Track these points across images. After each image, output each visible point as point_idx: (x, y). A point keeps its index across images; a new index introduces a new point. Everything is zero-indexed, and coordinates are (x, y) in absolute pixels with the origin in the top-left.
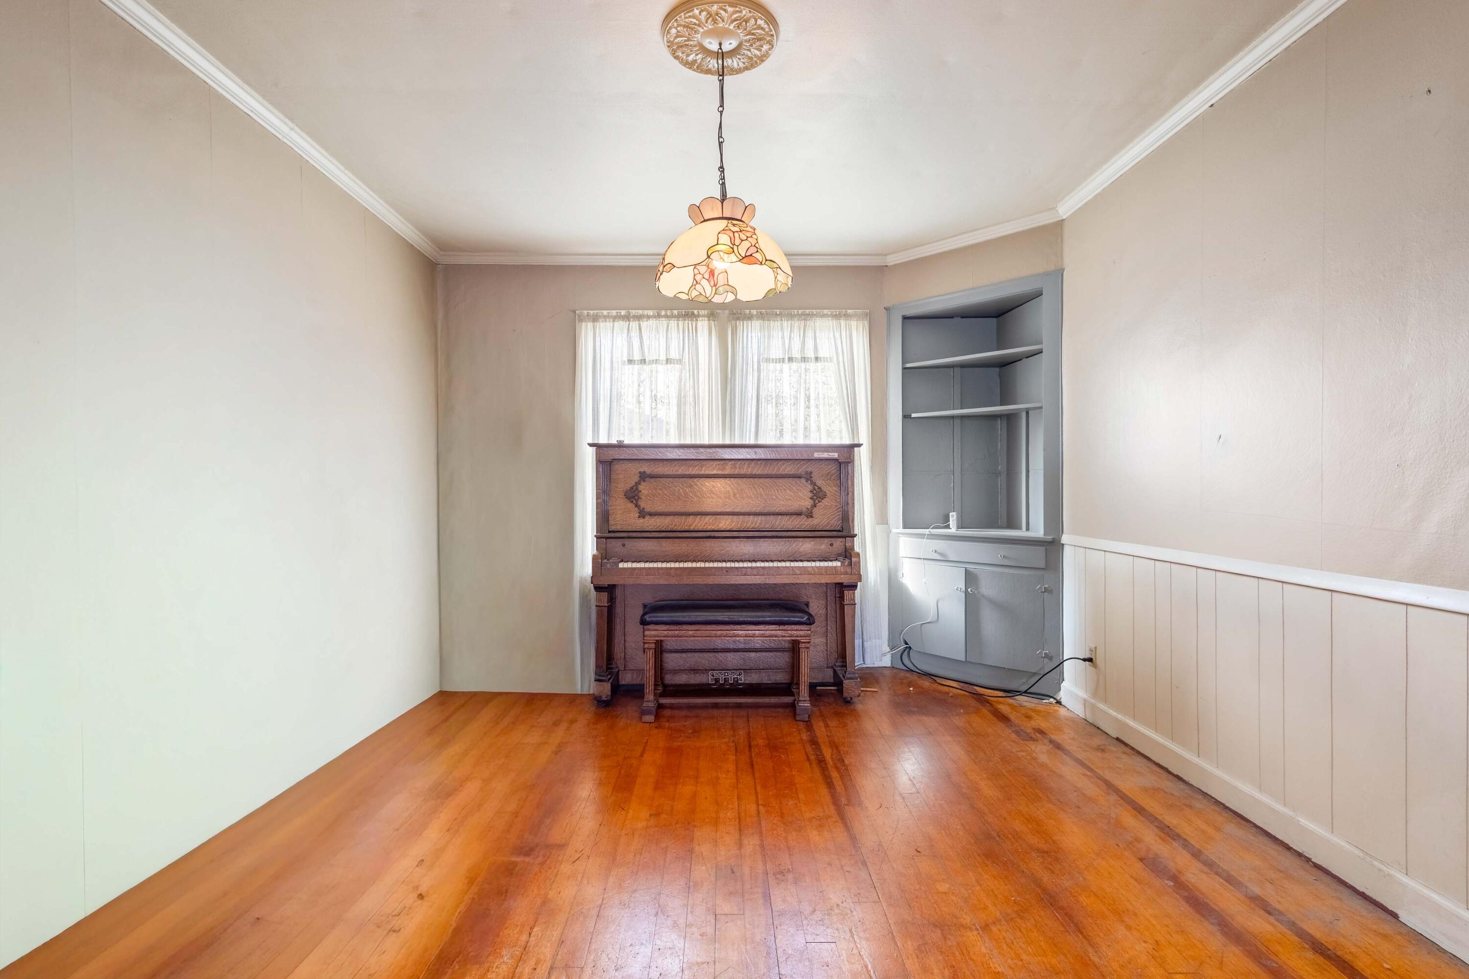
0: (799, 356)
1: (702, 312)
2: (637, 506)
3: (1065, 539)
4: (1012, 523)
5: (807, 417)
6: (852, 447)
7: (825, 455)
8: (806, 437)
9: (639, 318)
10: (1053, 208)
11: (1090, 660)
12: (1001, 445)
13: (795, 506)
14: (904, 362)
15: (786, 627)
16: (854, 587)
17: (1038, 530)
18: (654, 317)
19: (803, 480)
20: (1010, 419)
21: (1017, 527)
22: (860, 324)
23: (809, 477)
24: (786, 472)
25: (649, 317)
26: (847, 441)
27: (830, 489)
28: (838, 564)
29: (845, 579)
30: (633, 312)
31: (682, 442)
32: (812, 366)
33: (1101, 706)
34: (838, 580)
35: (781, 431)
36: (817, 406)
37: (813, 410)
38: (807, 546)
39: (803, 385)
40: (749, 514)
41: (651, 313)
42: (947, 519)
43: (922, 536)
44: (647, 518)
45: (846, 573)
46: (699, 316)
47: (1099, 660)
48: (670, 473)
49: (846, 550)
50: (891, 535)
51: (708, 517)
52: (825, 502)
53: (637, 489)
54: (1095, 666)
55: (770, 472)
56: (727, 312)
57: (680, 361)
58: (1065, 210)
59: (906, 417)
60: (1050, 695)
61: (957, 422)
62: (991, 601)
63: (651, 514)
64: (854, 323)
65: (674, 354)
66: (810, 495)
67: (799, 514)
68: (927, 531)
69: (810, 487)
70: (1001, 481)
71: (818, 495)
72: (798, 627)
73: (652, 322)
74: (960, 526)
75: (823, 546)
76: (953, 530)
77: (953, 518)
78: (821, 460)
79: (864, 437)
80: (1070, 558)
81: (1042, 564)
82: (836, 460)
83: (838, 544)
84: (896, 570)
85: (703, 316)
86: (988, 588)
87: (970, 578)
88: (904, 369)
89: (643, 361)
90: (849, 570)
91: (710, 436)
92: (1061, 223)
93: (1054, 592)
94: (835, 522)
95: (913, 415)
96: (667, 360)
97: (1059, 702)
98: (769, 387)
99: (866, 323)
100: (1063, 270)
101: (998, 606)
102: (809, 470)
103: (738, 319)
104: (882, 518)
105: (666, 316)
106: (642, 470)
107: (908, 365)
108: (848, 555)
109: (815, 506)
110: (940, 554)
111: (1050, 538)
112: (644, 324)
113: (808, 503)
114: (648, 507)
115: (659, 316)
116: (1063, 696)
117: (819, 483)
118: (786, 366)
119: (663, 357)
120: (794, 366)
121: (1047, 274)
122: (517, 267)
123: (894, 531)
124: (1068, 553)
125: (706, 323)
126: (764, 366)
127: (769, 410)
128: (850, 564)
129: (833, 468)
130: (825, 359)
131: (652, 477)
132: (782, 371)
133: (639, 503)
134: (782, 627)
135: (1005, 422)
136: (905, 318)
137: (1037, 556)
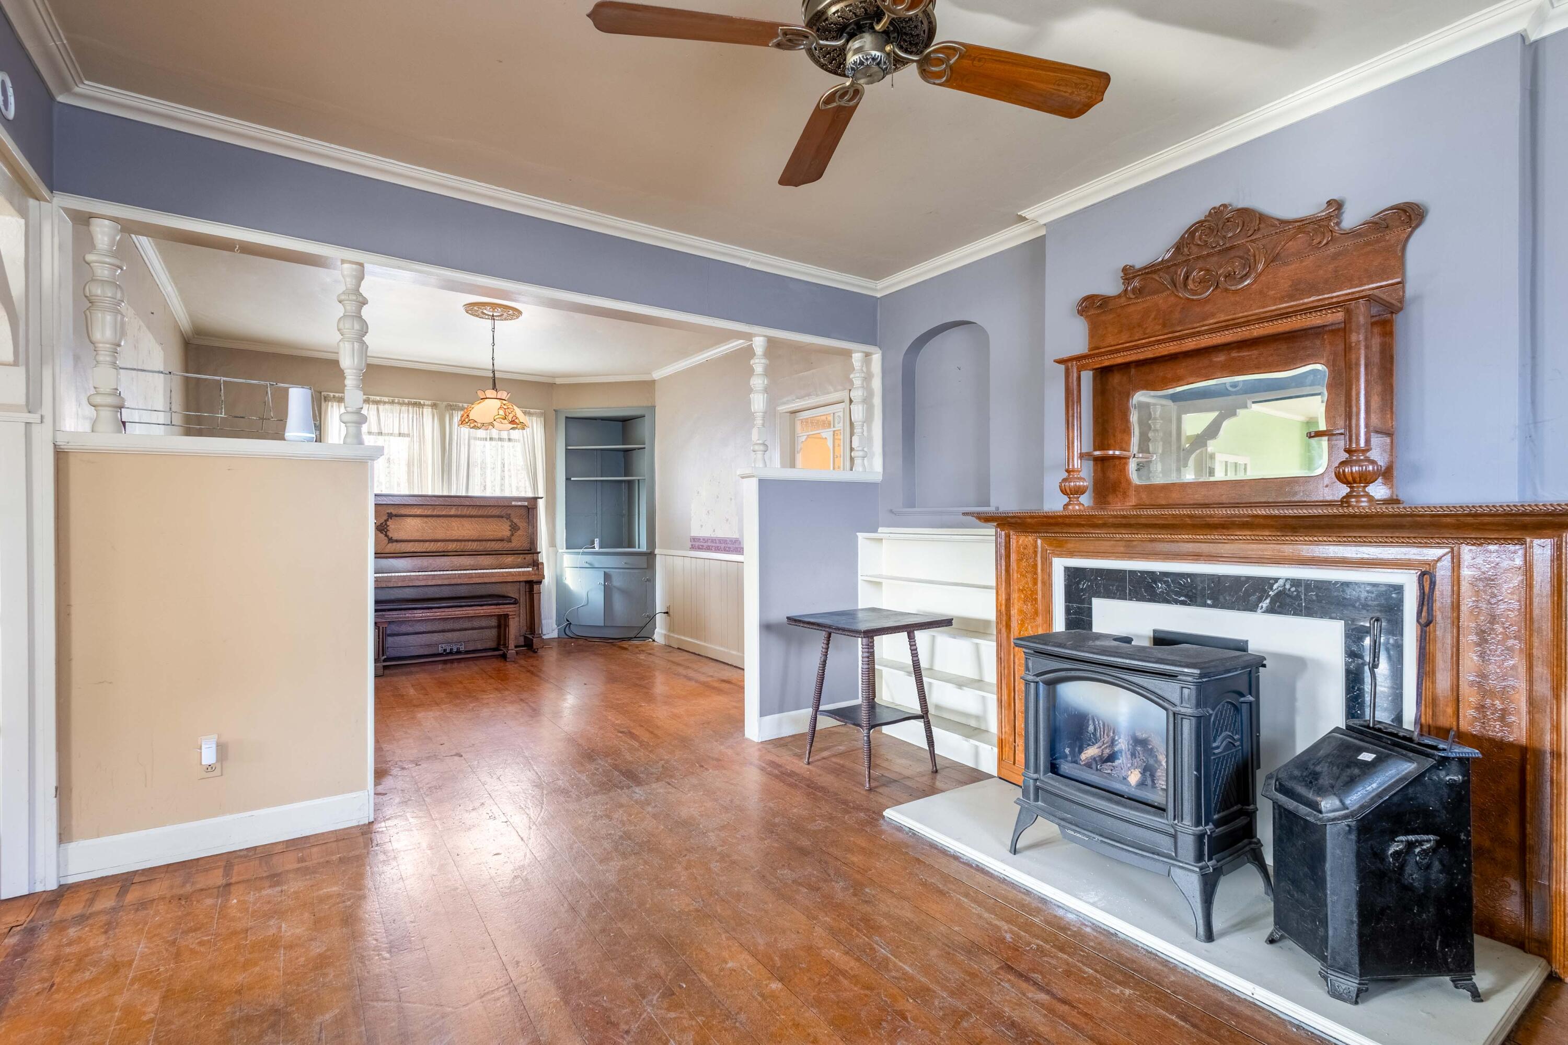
0: (497, 437)
1: (427, 402)
2: (386, 535)
3: (657, 551)
4: (631, 544)
5: (503, 478)
6: (535, 499)
7: (519, 503)
8: (502, 490)
9: (377, 403)
10: (650, 373)
11: (667, 613)
12: (624, 498)
13: (499, 535)
14: (566, 445)
15: (501, 606)
16: (540, 582)
17: (644, 548)
18: (389, 403)
19: (505, 519)
20: (630, 483)
21: (635, 547)
22: (538, 419)
23: (508, 517)
24: (493, 514)
25: (385, 403)
26: (530, 494)
27: (521, 524)
28: (531, 569)
29: (534, 578)
30: (372, 398)
31: (412, 493)
32: (506, 444)
33: (672, 635)
34: (530, 579)
35: (485, 487)
36: (509, 470)
37: (506, 473)
38: (509, 559)
39: (500, 457)
40: (468, 541)
41: (386, 399)
42: (593, 543)
43: (578, 553)
44: (395, 544)
45: (535, 575)
46: (424, 405)
47: (671, 613)
48: (411, 513)
49: (534, 561)
50: (558, 554)
51: (439, 543)
52: (519, 532)
53: (386, 524)
54: (669, 616)
55: (482, 513)
56: (445, 403)
57: (408, 435)
58: (657, 375)
59: (568, 479)
60: (650, 637)
61: (599, 484)
62: (619, 589)
63: (397, 541)
64: (534, 419)
65: (405, 430)
66: (509, 528)
67: (502, 540)
68: (581, 551)
69: (510, 523)
70: (625, 520)
71: (514, 528)
72: (508, 606)
73: (387, 407)
74: (601, 547)
75: (520, 559)
76: (597, 549)
77: (597, 541)
78: (516, 506)
79: (541, 493)
80: (659, 561)
81: (645, 566)
82: (526, 506)
83: (529, 557)
84: (561, 576)
85: (428, 405)
86: (617, 582)
87: (607, 577)
88: (566, 449)
89: (380, 434)
90: (537, 572)
91: (433, 489)
92: (653, 382)
93: (651, 580)
94: (526, 545)
95: (572, 479)
96: (400, 434)
97: (654, 641)
98: (476, 456)
99: (542, 419)
100: (654, 407)
101: (623, 591)
102: (509, 512)
103: (454, 409)
104: (553, 543)
105: (399, 403)
106: (389, 511)
107: (569, 448)
108: (537, 565)
109: (512, 535)
110: (589, 564)
111: (649, 551)
112: (381, 407)
113: (508, 533)
114: (395, 536)
115: (393, 403)
116: (656, 637)
117: (515, 520)
118: (488, 443)
119: (396, 432)
120: (493, 443)
121: (648, 407)
122: (268, 354)
123: (560, 551)
124: (658, 558)
125: (430, 410)
126: (472, 441)
127: (476, 472)
128: (538, 569)
129: (524, 512)
130: (515, 441)
131: (396, 516)
132: (484, 446)
133: (388, 533)
134: (498, 607)
135: (627, 485)
136: (567, 418)
137: (642, 562)
